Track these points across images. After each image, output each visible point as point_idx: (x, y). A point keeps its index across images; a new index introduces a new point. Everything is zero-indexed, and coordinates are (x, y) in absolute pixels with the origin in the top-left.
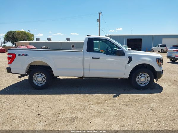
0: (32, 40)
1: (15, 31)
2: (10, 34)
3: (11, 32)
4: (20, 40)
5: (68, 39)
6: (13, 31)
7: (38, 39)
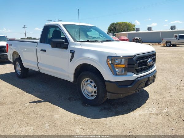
0: (133, 31)
1: (117, 23)
2: (112, 26)
3: (113, 24)
4: (120, 31)
5: (173, 27)
6: (115, 23)
7: (137, 30)
